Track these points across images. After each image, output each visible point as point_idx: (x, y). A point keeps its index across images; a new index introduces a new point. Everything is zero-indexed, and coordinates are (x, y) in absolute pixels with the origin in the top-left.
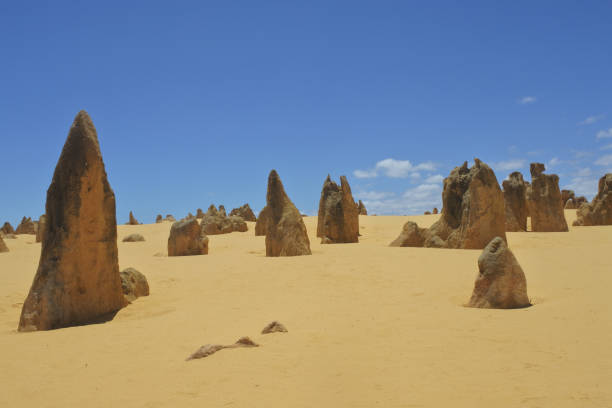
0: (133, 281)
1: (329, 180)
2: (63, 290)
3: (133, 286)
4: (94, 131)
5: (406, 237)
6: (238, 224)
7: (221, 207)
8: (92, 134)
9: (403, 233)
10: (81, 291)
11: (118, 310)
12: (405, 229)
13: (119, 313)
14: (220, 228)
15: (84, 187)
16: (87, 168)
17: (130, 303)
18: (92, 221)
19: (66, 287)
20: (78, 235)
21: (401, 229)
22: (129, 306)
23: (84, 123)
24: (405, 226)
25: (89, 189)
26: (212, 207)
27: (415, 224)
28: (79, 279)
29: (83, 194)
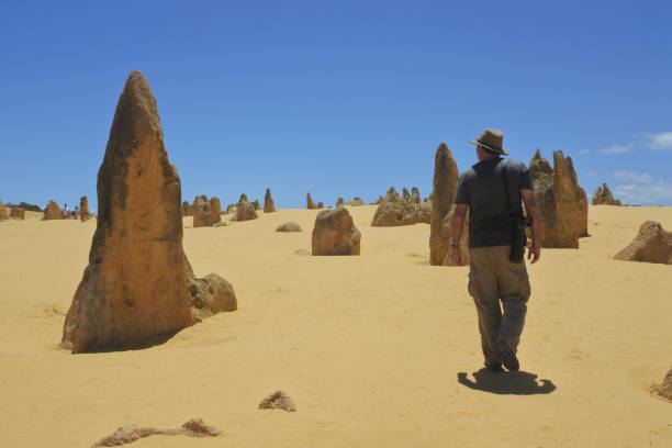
0: (211, 291)
1: (538, 156)
2: (103, 301)
3: (210, 298)
4: (149, 97)
5: (641, 244)
6: (424, 214)
7: (415, 190)
8: (145, 100)
9: (638, 239)
10: (129, 303)
11: (181, 329)
12: (642, 233)
13: (180, 333)
14: (400, 217)
15: (132, 170)
16: (136, 146)
17: (200, 321)
18: (145, 215)
19: (108, 297)
20: (123, 233)
21: (635, 233)
22: (197, 326)
23: (136, 87)
24: (642, 228)
25: (140, 173)
26: (392, 190)
27: (659, 226)
28: (125, 288)
29: (130, 181)
